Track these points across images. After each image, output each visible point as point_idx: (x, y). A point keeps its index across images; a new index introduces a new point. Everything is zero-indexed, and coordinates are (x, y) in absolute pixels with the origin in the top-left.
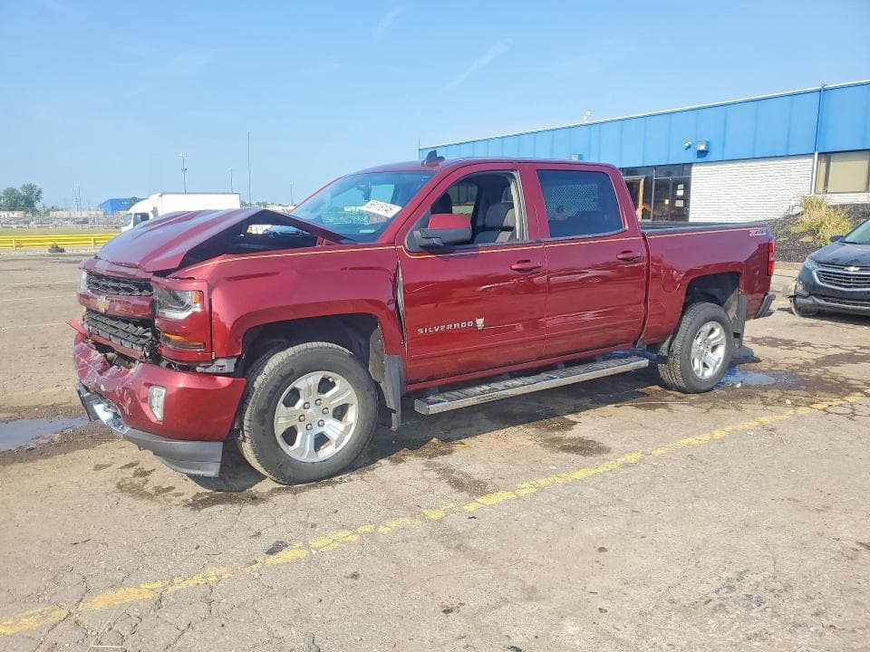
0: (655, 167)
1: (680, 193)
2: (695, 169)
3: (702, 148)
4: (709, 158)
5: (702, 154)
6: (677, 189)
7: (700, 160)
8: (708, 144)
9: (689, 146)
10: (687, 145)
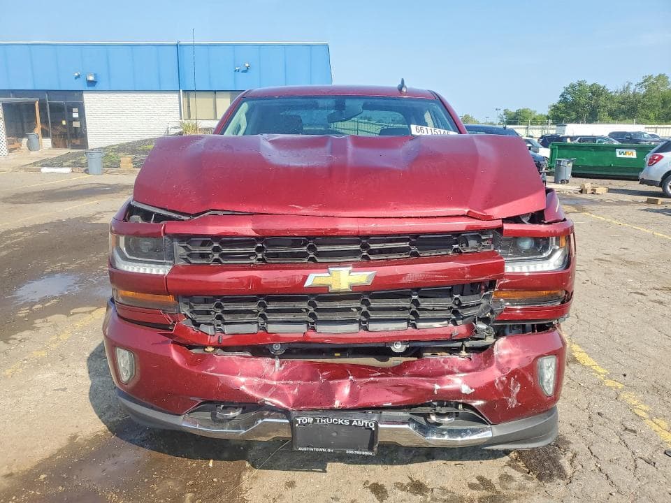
0: (47, 91)
1: (75, 115)
2: (86, 96)
3: (91, 78)
4: (98, 87)
5: (92, 83)
6: (72, 112)
7: (90, 88)
8: (95, 75)
9: (79, 76)
10: (76, 74)
